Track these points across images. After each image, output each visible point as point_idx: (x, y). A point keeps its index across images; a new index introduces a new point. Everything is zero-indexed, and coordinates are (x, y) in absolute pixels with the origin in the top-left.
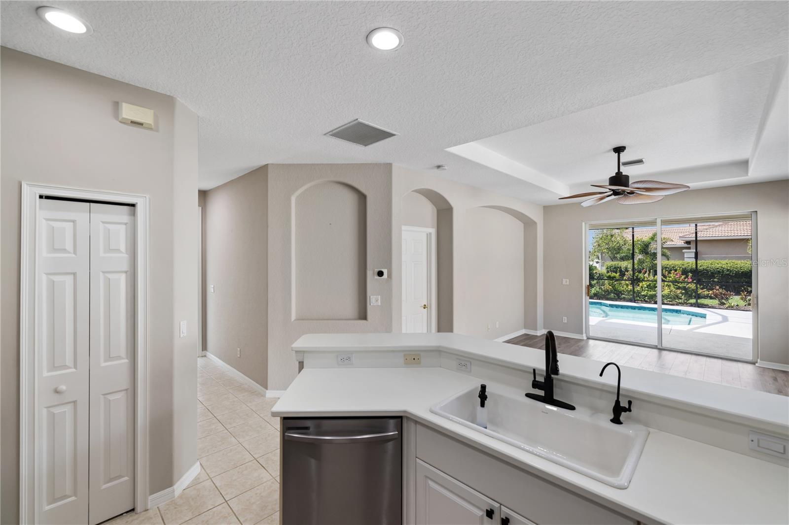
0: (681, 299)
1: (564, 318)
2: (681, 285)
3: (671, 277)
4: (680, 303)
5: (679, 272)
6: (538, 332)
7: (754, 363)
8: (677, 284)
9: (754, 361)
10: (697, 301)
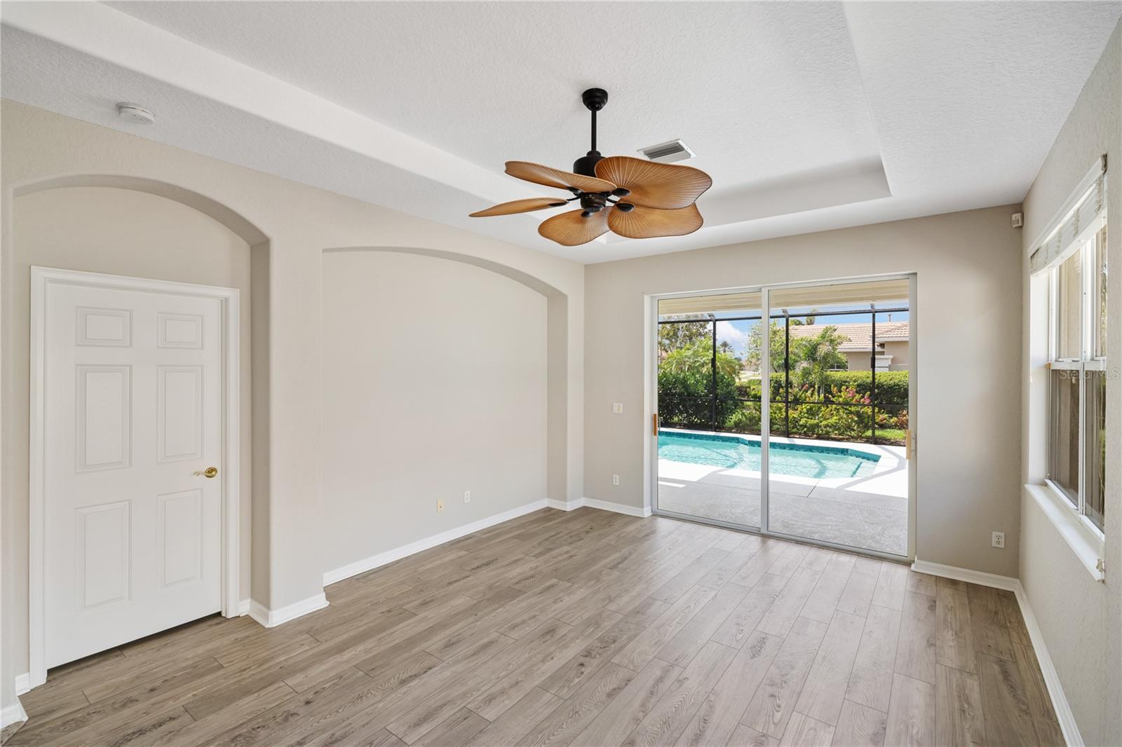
0: (854, 430)
1: (614, 476)
2: (853, 409)
3: (841, 397)
4: (853, 437)
5: (853, 388)
6: (568, 503)
7: (908, 564)
8: (848, 407)
9: (908, 559)
10: (873, 433)
